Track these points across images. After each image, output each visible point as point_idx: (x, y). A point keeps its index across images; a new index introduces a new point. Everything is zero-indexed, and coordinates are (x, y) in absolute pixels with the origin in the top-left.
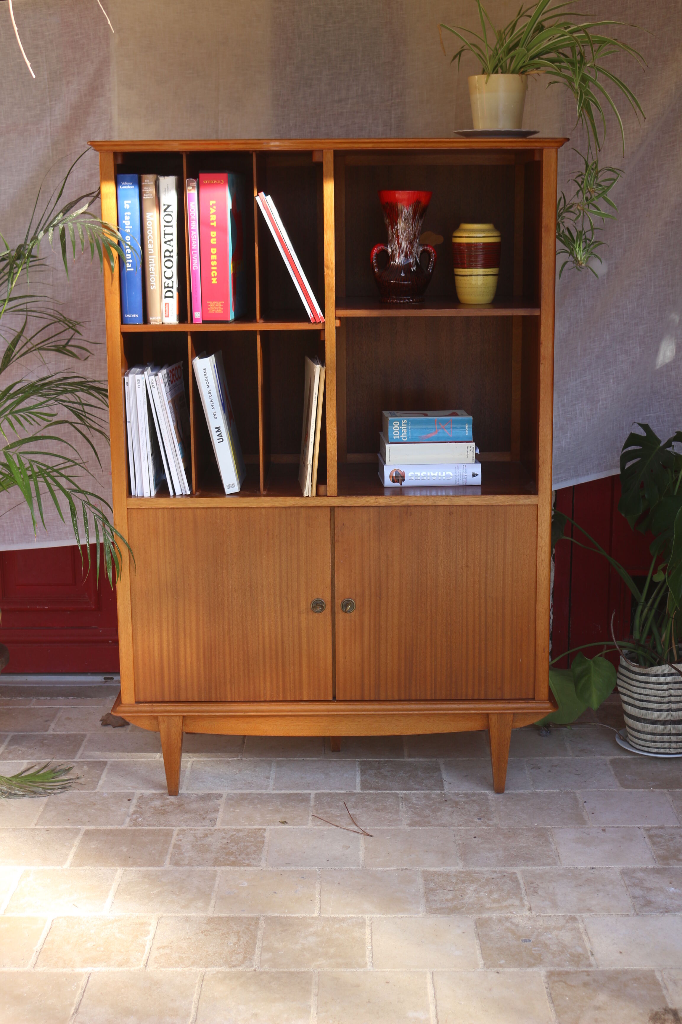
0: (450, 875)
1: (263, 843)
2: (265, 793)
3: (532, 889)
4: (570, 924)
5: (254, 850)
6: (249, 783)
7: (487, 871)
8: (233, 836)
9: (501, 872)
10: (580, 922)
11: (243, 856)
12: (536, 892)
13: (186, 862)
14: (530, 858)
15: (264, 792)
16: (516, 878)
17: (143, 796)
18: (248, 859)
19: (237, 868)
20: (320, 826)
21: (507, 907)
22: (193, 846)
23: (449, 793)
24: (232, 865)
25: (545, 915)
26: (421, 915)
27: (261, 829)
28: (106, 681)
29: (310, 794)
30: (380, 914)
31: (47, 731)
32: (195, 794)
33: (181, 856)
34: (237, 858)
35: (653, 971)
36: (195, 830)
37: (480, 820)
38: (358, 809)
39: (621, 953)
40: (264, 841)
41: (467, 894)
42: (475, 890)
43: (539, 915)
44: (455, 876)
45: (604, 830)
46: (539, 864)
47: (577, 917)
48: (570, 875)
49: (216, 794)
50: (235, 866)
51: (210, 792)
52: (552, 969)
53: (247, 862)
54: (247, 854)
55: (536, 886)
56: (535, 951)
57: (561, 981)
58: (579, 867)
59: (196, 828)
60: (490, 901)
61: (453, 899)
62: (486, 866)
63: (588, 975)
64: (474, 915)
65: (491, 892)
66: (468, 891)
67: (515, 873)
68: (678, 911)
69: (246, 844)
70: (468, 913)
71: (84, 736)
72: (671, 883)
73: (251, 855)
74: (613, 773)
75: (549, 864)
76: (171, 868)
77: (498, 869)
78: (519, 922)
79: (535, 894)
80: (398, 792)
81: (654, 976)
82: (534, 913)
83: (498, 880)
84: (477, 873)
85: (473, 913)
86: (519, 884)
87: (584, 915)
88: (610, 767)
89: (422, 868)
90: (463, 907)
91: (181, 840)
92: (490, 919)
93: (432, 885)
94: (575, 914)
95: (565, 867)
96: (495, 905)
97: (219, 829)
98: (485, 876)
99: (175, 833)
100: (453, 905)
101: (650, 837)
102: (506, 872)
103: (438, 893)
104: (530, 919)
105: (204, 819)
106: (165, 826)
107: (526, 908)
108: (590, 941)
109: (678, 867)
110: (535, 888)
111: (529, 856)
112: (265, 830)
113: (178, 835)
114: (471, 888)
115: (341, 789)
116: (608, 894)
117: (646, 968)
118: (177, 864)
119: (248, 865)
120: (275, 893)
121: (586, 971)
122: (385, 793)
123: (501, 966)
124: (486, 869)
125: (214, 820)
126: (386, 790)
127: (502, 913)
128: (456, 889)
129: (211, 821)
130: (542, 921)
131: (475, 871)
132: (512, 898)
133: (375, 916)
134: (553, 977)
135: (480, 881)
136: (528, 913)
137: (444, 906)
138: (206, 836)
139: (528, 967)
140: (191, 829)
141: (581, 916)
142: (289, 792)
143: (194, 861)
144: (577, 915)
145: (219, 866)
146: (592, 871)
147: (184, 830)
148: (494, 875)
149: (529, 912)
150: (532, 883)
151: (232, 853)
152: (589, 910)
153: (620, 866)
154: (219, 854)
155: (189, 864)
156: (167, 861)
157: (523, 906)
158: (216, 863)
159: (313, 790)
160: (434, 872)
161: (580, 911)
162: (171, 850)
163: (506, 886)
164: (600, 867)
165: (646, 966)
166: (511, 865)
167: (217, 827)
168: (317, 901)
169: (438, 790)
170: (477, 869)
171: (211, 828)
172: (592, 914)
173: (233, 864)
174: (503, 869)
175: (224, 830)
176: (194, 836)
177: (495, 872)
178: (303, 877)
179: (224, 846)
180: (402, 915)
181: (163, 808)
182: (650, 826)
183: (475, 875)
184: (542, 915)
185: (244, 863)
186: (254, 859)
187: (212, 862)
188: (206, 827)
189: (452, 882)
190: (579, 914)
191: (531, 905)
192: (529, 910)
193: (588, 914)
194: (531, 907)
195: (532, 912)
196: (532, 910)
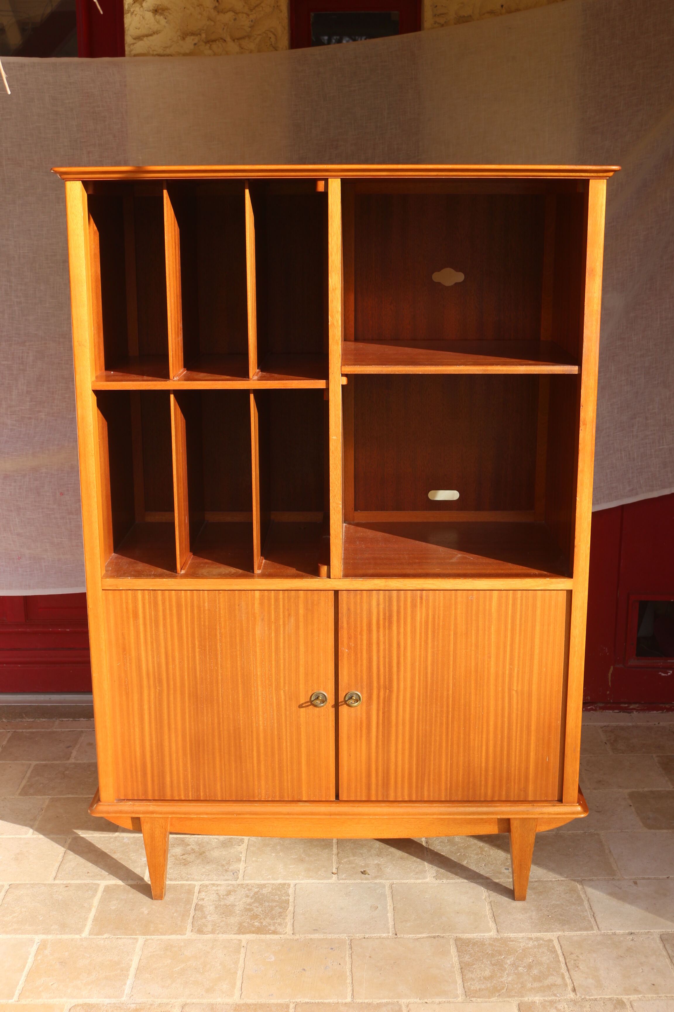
0: (485, 944)
1: (288, 904)
3: (572, 961)
5: (280, 913)
7: (523, 938)
8: (256, 893)
9: (537, 939)
10: (628, 1007)
11: (268, 920)
12: (578, 967)
13: (210, 928)
14: (565, 920)
16: (554, 947)
18: (274, 924)
19: (263, 937)
20: (345, 879)
21: (550, 987)
22: (216, 907)
24: (257, 934)
25: (591, 997)
26: (460, 999)
27: (285, 884)
30: (417, 998)
31: (68, 759)
32: (217, 839)
33: (204, 920)
34: (262, 923)
36: (218, 885)
37: (507, 871)
38: (382, 858)
40: (289, 900)
41: (505, 969)
42: (513, 964)
43: (585, 998)
44: (490, 945)
45: (635, 883)
46: (575, 929)
47: (625, 1001)
48: (609, 942)
50: (261, 934)
53: (272, 928)
54: (273, 918)
55: (576, 958)
58: (617, 932)
59: (218, 882)
60: (531, 979)
61: (491, 977)
62: (521, 932)
64: (516, 998)
65: (530, 967)
66: (506, 966)
67: (551, 941)
69: (270, 904)
70: (510, 997)
73: (277, 920)
74: (634, 810)
75: (586, 929)
76: (194, 936)
77: (534, 935)
78: (564, 1008)
79: (577, 969)
82: (579, 995)
83: (535, 950)
84: (512, 941)
85: (515, 996)
86: (557, 956)
87: (633, 997)
88: (630, 801)
89: (455, 935)
90: (503, 988)
91: (203, 899)
92: (534, 1003)
93: (467, 958)
94: (622, 997)
95: (603, 932)
96: (536, 985)
97: (242, 884)
98: (522, 945)
99: (197, 889)
100: (493, 984)
102: (543, 940)
103: (474, 968)
104: (575, 1002)
105: (226, 871)
106: (187, 880)
107: (570, 988)
110: (575, 960)
111: (564, 918)
112: (289, 885)
113: (199, 892)
114: (508, 961)
116: (653, 969)
118: (200, 931)
119: (275, 932)
120: (304, 970)
124: (521, 935)
125: (237, 873)
127: (545, 996)
128: (493, 962)
129: (233, 874)
130: (588, 1006)
131: (510, 938)
132: (552, 975)
133: (412, 1000)
135: (517, 952)
136: (572, 995)
137: (483, 987)
138: (229, 893)
140: (213, 885)
141: (628, 999)
143: (218, 927)
144: (625, 998)
145: (244, 933)
146: (631, 937)
147: (207, 886)
148: (531, 944)
149: (574, 994)
150: (572, 954)
151: (255, 917)
152: (636, 991)
153: (659, 931)
154: (243, 918)
155: (213, 932)
156: (189, 927)
157: (566, 985)
158: (241, 931)
160: (468, 939)
161: (626, 991)
162: (192, 913)
163: (545, 958)
164: (638, 932)
166: (547, 931)
167: (239, 882)
168: (349, 981)
170: (512, 935)
171: (234, 882)
172: (640, 996)
173: (259, 931)
174: (539, 934)
175: (247, 885)
176: (217, 894)
177: (531, 939)
178: (332, 949)
179: (248, 907)
180: (441, 1000)
181: (184, 857)
183: (511, 943)
184: (587, 997)
185: (269, 930)
186: (280, 924)
187: (237, 928)
188: (230, 882)
189: (487, 953)
190: (626, 997)
191: (575, 984)
192: (573, 992)
193: (636, 996)
194: (574, 986)
195: (576, 994)
196: (576, 991)
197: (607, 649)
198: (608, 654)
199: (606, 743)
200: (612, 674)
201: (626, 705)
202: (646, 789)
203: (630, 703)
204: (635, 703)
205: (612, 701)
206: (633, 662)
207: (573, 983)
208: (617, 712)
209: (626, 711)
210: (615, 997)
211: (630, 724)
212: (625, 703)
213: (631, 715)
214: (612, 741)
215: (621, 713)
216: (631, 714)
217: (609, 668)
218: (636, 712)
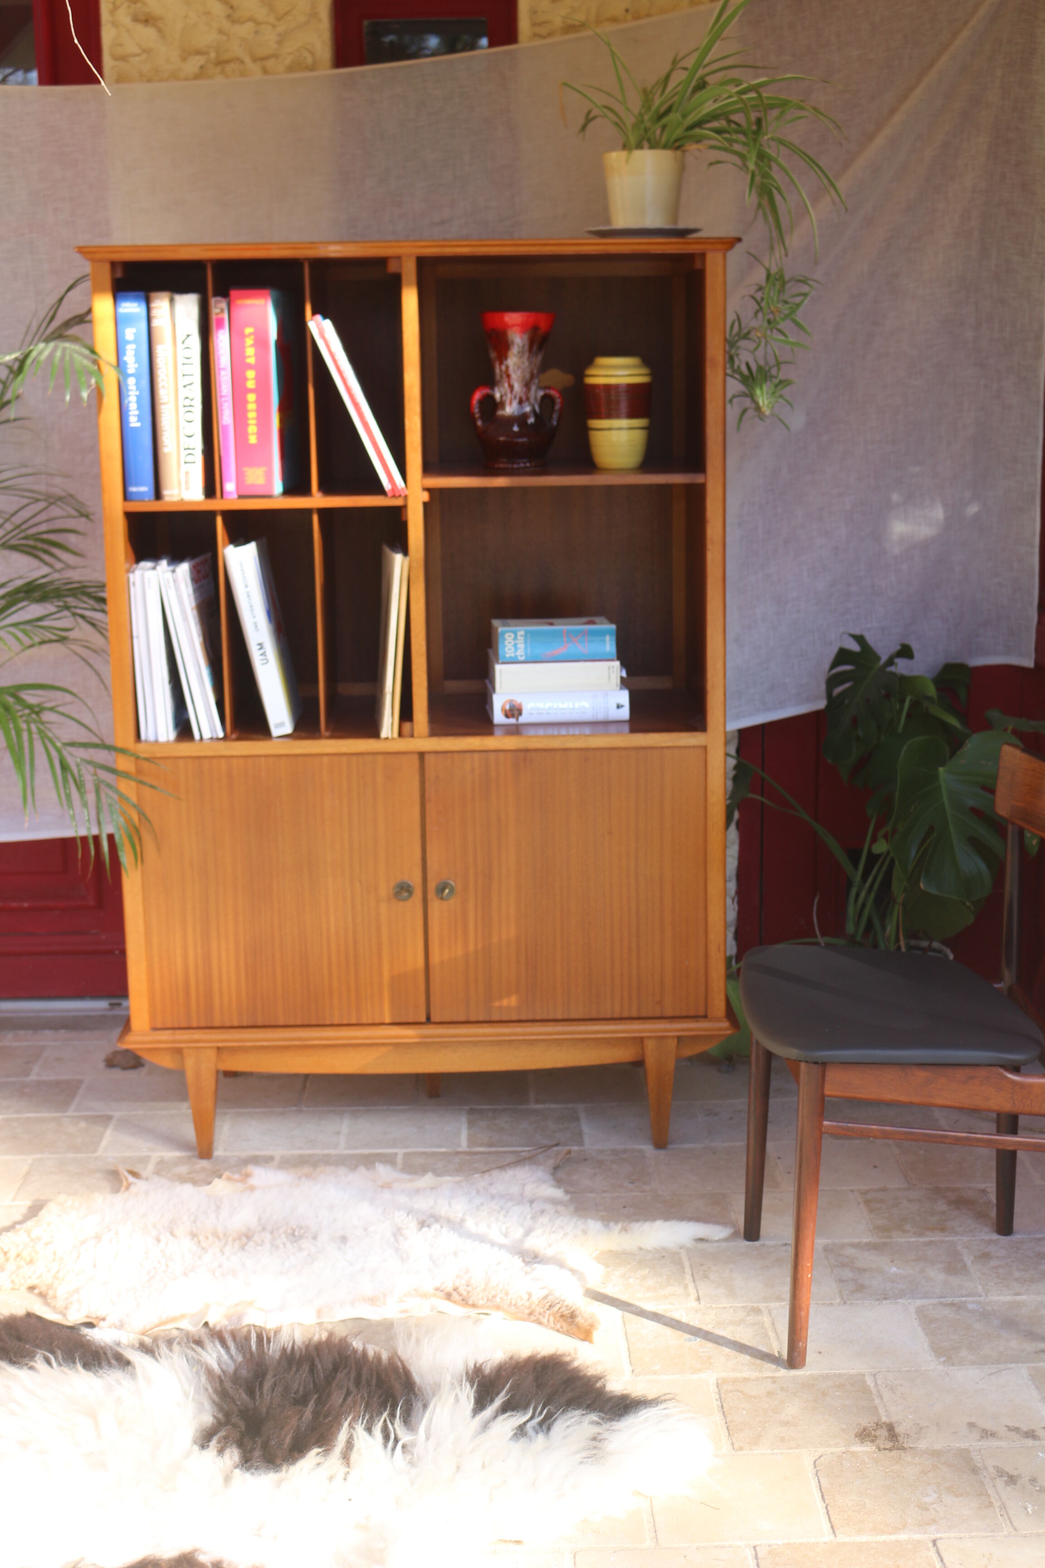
3: (701, 1272)
4: (752, 1317)
6: (311, 1141)
9: (659, 1252)
10: (765, 1314)
12: (706, 1277)
15: (332, 1152)
16: (680, 1259)
17: (162, 1160)
21: (666, 1297)
23: (591, 1149)
25: (718, 1306)
28: (110, 1008)
29: (396, 1154)
31: (28, 1075)
32: (234, 1156)
35: (864, 1375)
37: (632, 1185)
39: (820, 1353)
41: (612, 1281)
42: (623, 1276)
43: (711, 1306)
47: (762, 1308)
48: (754, 1253)
49: (265, 1156)
51: (257, 1153)
52: (724, 1375)
55: (707, 1269)
56: (702, 1352)
57: (737, 1391)
58: (768, 1243)
60: (643, 1289)
63: (774, 1382)
65: (644, 1278)
66: (613, 1278)
67: (677, 1253)
68: (901, 1298)
71: (80, 1082)
72: (892, 1262)
78: (681, 1316)
79: (705, 1279)
81: (864, 1382)
82: (702, 1303)
83: (655, 1262)
86: (683, 1267)
87: (772, 1305)
94: (759, 1304)
96: (649, 1295)
98: (637, 1257)
101: (867, 1202)
102: (667, 1252)
104: (697, 1311)
107: (693, 1297)
108: (778, 1338)
109: (903, 1240)
110: (705, 1271)
114: (617, 1273)
115: (440, 1146)
117: (854, 1371)
121: (771, 1378)
122: (500, 1151)
123: (655, 1373)
126: (503, 1146)
127: (658, 1305)
130: (713, 1314)
132: (672, 1285)
134: (726, 1386)
136: (695, 1304)
139: (692, 1373)
141: (767, 1307)
142: (366, 1151)
144: (762, 1306)
146: (784, 1248)
148: (650, 1256)
149: (697, 1303)
150: (702, 1265)
152: (779, 1298)
153: (823, 1241)
157: (688, 1294)
159: (401, 1148)
161: (766, 1299)
163: (666, 1269)
165: (853, 1369)
169: (576, 1146)
172: (782, 1303)
181: (191, 1176)
182: (867, 1188)
184: (714, 1305)
190: (765, 1305)
191: (700, 1293)
192: (697, 1300)
193: (778, 1304)
194: (698, 1296)
195: (700, 1303)
196: (700, 1300)
207: (698, 1293)
210: (750, 1305)
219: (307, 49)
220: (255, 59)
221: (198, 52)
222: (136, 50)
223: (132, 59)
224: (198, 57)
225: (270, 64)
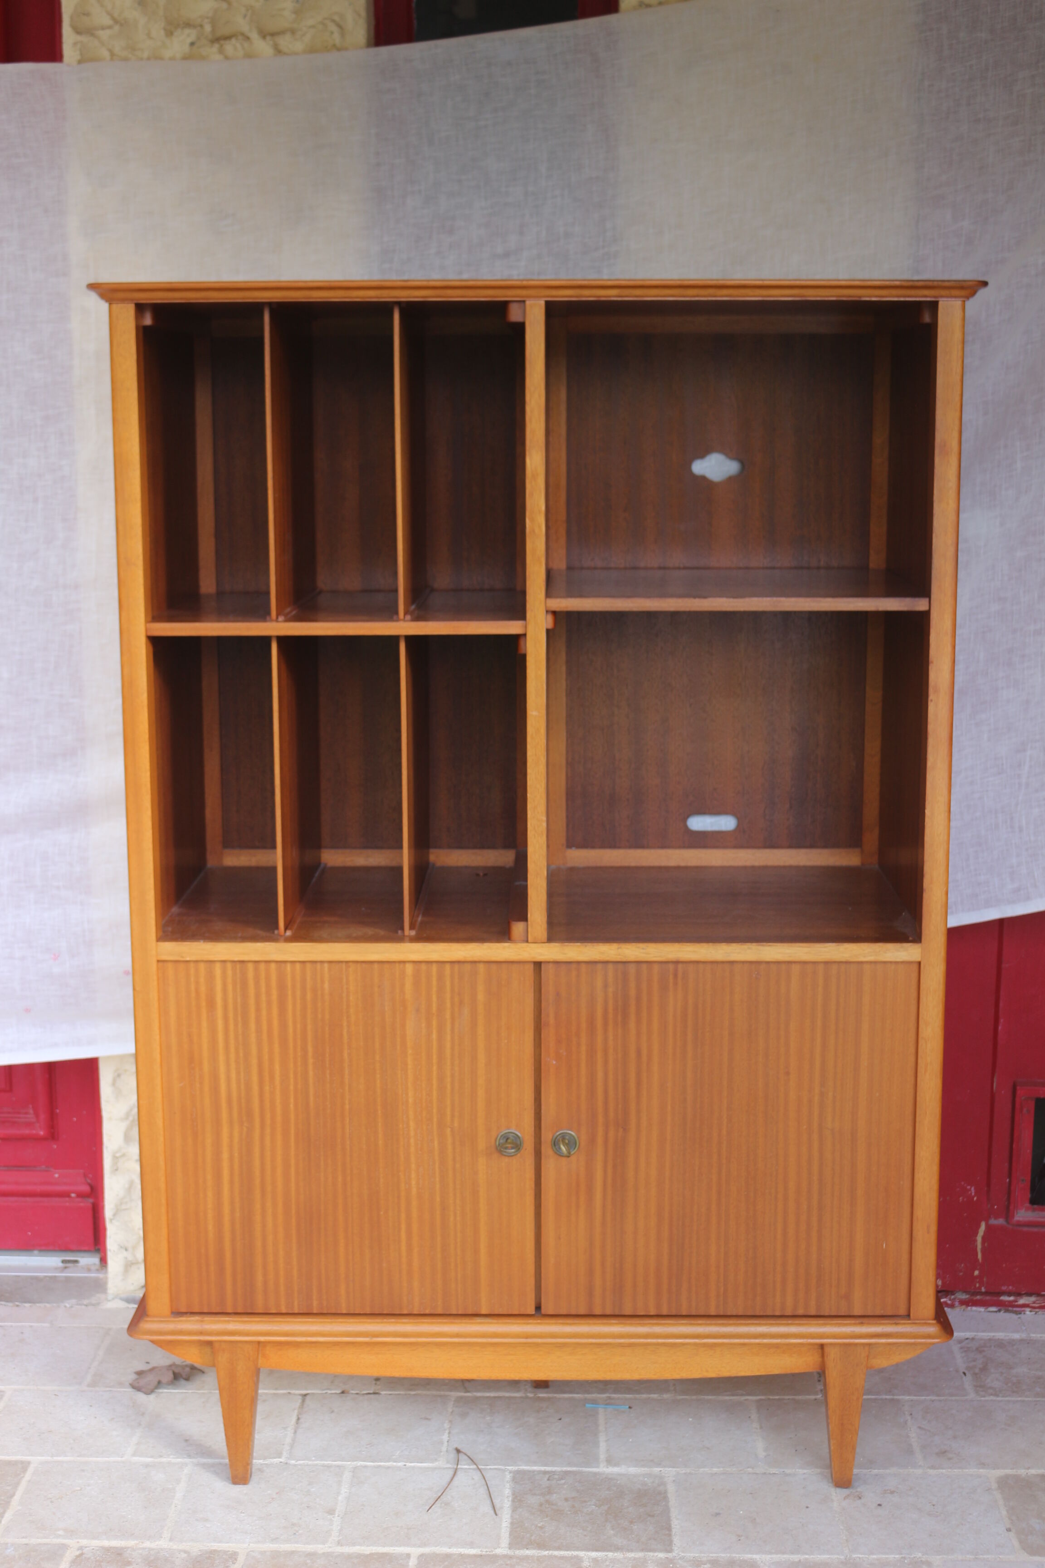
2: (321, 1552)
6: (294, 1525)
15: (320, 1548)
17: (82, 1554)
23: (682, 1558)
28: (66, 1268)
29: (408, 1556)
32: (185, 1552)
49: (225, 1552)
51: (215, 1546)
74: (1004, 1513)
80: (581, 1554)
88: (998, 1496)
115: (472, 1545)
122: (556, 1557)
126: (559, 1548)
159: (414, 1546)
169: (661, 1551)
197: (973, 1189)
198: (975, 1199)
199: (964, 1374)
200: (984, 1238)
201: (1012, 1298)
202: (1033, 1471)
203: (1019, 1295)
204: (1029, 1294)
205: (983, 1290)
206: (1024, 1215)
208: (996, 1312)
209: (1010, 1308)
211: (1016, 1336)
212: (1009, 1294)
213: (1019, 1318)
214: (977, 1371)
215: (1002, 1312)
216: (1022, 1316)
217: (979, 1226)
218: (1031, 1311)
219: (333, 21)
220: (264, 35)
221: (188, 25)
222: (107, 21)
223: (101, 33)
224: (187, 31)
225: (285, 42)
